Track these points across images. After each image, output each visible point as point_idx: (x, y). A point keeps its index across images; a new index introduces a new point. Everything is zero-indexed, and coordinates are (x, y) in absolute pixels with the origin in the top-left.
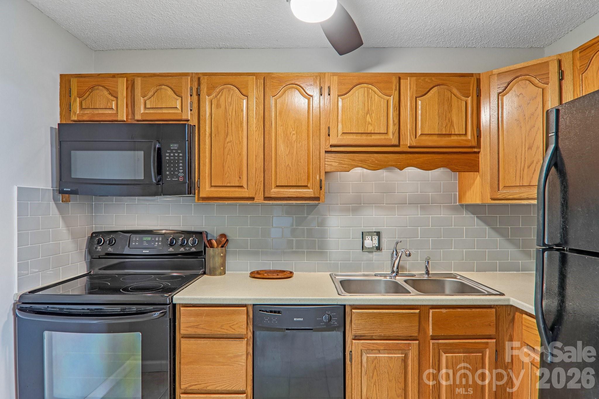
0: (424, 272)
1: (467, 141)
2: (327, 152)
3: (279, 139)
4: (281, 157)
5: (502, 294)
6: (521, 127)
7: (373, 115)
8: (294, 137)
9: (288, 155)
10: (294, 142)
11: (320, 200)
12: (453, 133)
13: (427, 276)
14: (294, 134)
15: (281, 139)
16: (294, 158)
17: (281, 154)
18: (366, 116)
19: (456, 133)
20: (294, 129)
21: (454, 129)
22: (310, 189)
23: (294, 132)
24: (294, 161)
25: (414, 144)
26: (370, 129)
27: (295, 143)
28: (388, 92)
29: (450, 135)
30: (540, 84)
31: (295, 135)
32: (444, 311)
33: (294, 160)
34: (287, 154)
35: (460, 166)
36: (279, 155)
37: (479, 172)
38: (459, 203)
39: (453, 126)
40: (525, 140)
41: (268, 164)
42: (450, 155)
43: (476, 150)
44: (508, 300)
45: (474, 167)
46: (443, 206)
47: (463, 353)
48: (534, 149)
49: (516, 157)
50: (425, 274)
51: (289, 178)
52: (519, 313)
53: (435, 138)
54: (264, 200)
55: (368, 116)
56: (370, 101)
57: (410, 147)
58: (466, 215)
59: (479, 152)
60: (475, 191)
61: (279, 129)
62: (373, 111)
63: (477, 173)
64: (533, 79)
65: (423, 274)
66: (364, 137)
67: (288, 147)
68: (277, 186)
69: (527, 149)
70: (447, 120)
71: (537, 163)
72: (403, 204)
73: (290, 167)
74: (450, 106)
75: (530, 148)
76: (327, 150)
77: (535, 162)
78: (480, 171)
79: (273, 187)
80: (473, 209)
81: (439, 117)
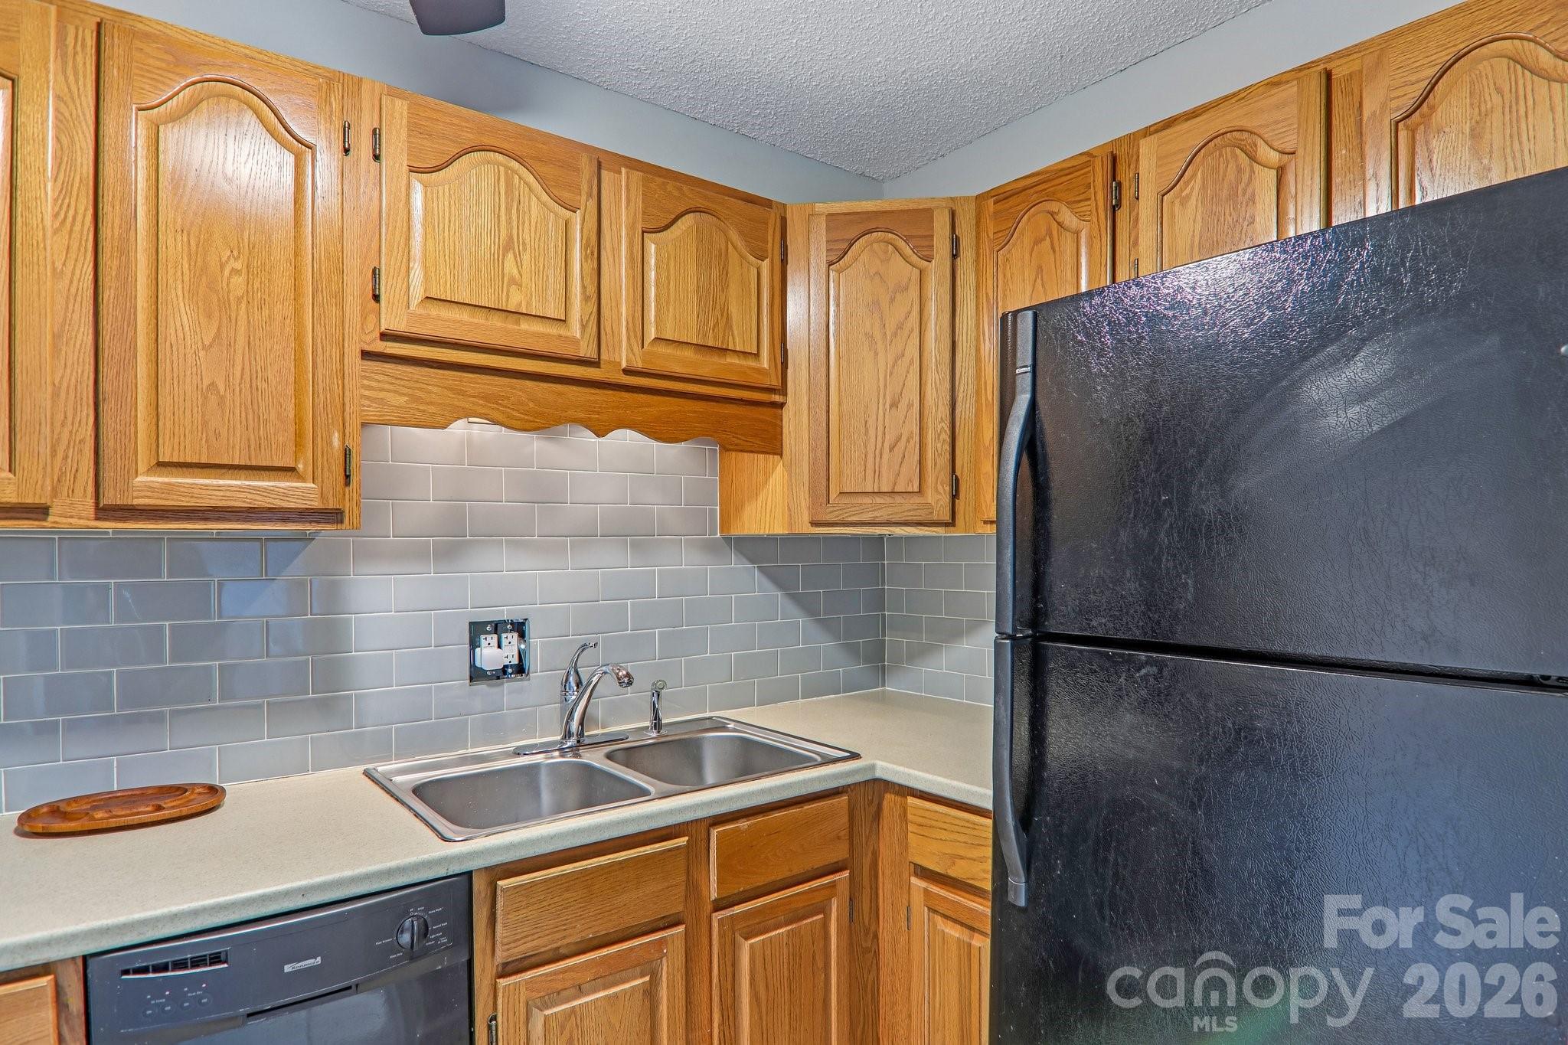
0: (648, 724)
1: (760, 371)
2: (366, 355)
3: (171, 281)
4: (181, 350)
5: (855, 756)
6: (876, 354)
7: (526, 257)
8: (239, 281)
9: (211, 346)
10: (239, 302)
11: (342, 522)
12: (731, 347)
13: (654, 734)
14: (235, 272)
15: (179, 282)
16: (239, 361)
17: (181, 341)
18: (504, 256)
19: (738, 349)
20: (235, 253)
21: (734, 339)
22: (304, 480)
23: (238, 265)
24: (238, 374)
25: (639, 364)
26: (515, 300)
27: (243, 305)
28: (566, 195)
29: (723, 351)
30: (915, 259)
31: (244, 276)
32: (743, 824)
33: (238, 368)
34: (207, 343)
35: (742, 435)
36: (168, 344)
37: (781, 455)
38: (722, 532)
39: (731, 327)
40: (885, 386)
41: (118, 373)
42: (720, 404)
43: (777, 398)
44: (873, 767)
45: (771, 443)
46: (686, 540)
47: (787, 925)
48: (903, 405)
49: (866, 422)
50: (652, 729)
51: (218, 436)
52: (893, 796)
53: (689, 353)
54: (97, 519)
55: (510, 256)
56: (514, 211)
57: (626, 372)
58: (736, 564)
59: (782, 405)
60: (769, 503)
61: (170, 242)
62: (524, 244)
63: (777, 457)
64: (901, 243)
65: (647, 727)
66: (496, 321)
67: (209, 316)
68: (161, 464)
69: (888, 407)
70: (718, 313)
71: (908, 441)
72: (585, 536)
73: (222, 393)
74: (725, 272)
75: (894, 405)
76: (367, 348)
77: (904, 439)
78: (784, 452)
79: (141, 468)
80: (753, 548)
81: (699, 299)
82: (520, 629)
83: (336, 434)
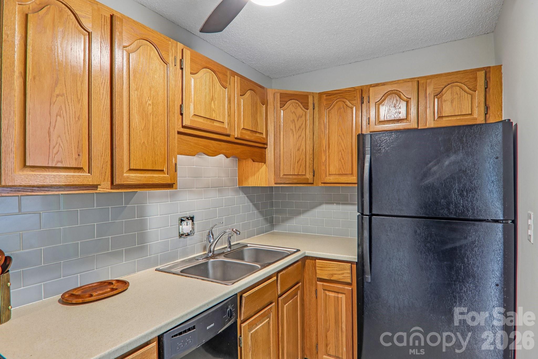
1: (263, 138)
2: (179, 133)
3: (133, 107)
4: (136, 131)
5: (298, 250)
6: (294, 135)
7: (216, 102)
8: (150, 107)
9: (143, 129)
10: (150, 115)
11: (173, 187)
12: (258, 131)
13: (229, 250)
14: (149, 104)
15: (135, 108)
16: (151, 134)
17: (136, 128)
18: (211, 102)
19: (259, 132)
20: (149, 98)
21: (259, 129)
22: (165, 174)
23: (150, 102)
24: (150, 139)
25: (239, 136)
26: (214, 116)
27: (151, 116)
28: (224, 84)
29: (256, 132)
30: (303, 109)
31: (151, 107)
32: (284, 272)
33: (150, 137)
34: (142, 128)
35: (258, 157)
36: (133, 128)
37: (265, 163)
38: (239, 185)
39: (258, 125)
40: (296, 144)
41: (120, 139)
42: (253, 148)
43: (265, 146)
44: (305, 253)
45: (262, 159)
46: (230, 188)
47: (291, 299)
48: (301, 150)
49: (291, 154)
50: (228, 248)
51: (145, 159)
52: (309, 260)
53: (249, 132)
54: (111, 189)
55: (213, 102)
56: (214, 88)
57: (236, 138)
58: (242, 195)
59: (266, 148)
60: (260, 177)
61: (133, 94)
62: (216, 98)
63: (263, 164)
64: (300, 104)
66: (209, 122)
67: (143, 119)
68: (130, 170)
69: (297, 150)
70: (255, 121)
71: (302, 160)
72: (207, 188)
73: (146, 145)
74: (256, 108)
75: (298, 150)
76: (179, 130)
77: (301, 160)
78: (266, 162)
79: (125, 171)
80: (245, 190)
81: (252, 116)
82: (192, 219)
83: (174, 159)
